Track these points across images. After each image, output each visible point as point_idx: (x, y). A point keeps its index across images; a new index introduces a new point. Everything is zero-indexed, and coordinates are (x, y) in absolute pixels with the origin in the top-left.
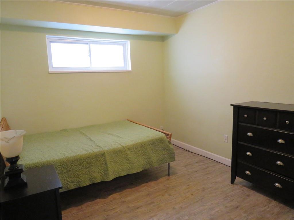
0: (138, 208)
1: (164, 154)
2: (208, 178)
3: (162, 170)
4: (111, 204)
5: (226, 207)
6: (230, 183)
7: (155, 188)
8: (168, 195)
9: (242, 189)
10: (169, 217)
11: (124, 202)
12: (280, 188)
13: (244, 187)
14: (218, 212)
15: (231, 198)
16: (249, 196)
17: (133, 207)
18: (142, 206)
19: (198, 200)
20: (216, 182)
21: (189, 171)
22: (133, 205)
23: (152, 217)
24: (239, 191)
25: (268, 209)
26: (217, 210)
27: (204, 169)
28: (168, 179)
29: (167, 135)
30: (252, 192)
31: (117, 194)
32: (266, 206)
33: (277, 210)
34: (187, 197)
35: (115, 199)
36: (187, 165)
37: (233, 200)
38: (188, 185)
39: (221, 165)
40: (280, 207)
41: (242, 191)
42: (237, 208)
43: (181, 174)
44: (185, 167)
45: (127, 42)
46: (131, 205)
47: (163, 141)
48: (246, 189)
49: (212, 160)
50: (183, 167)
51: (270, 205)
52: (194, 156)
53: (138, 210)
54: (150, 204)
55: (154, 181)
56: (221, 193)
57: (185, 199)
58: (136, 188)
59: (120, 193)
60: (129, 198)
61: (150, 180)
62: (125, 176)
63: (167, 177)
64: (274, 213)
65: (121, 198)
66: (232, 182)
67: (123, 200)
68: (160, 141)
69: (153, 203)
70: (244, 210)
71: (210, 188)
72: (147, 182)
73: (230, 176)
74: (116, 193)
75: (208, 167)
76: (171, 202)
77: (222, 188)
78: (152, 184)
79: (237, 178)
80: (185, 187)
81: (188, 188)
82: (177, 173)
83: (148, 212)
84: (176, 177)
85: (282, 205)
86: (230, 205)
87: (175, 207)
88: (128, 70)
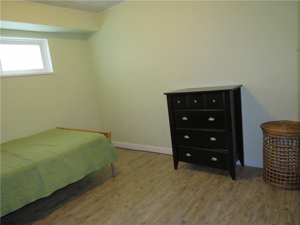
0: (88, 217)
1: (105, 155)
2: (153, 170)
3: (106, 173)
4: (54, 222)
5: (175, 190)
6: (174, 169)
7: (103, 192)
8: (118, 195)
9: (185, 171)
10: (124, 216)
11: (70, 215)
12: (216, 161)
13: (187, 170)
14: (169, 197)
15: (178, 182)
16: (192, 176)
17: (82, 217)
18: (91, 214)
19: (148, 191)
20: (162, 171)
21: (133, 168)
22: (81, 216)
23: (105, 222)
24: (184, 173)
25: (210, 182)
26: (168, 195)
27: (148, 162)
28: (114, 180)
29: (106, 134)
30: (194, 172)
31: (60, 209)
32: (207, 180)
33: (216, 181)
34: (137, 192)
35: (57, 216)
36: (130, 163)
37: (180, 183)
38: (136, 181)
39: (163, 155)
40: (219, 178)
41: (186, 173)
42: (185, 188)
43: (127, 172)
44: (129, 164)
45: (44, 41)
46: (79, 217)
47: (102, 141)
48: (188, 170)
49: (154, 153)
50: (127, 165)
51: (211, 178)
52: (135, 153)
53: (88, 219)
54: (100, 210)
55: (99, 186)
56: (168, 180)
57: (135, 195)
58: (80, 198)
59: (62, 208)
60: (75, 210)
61: (95, 186)
62: (66, 187)
63: (112, 178)
64: (215, 184)
65: (65, 213)
66: (176, 167)
67: (68, 213)
68: (99, 141)
69: (103, 207)
70: (191, 189)
71: (157, 178)
72: (92, 189)
73: (173, 163)
74: (58, 209)
75: (151, 160)
76: (122, 201)
77: (167, 175)
78: (98, 189)
79: (179, 162)
80: (133, 183)
81: (136, 184)
82: (122, 173)
83: (100, 218)
84: (121, 177)
85: (219, 176)
86: (178, 188)
87: (128, 204)
88: (49, 71)
